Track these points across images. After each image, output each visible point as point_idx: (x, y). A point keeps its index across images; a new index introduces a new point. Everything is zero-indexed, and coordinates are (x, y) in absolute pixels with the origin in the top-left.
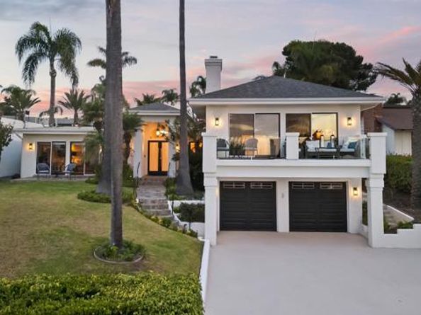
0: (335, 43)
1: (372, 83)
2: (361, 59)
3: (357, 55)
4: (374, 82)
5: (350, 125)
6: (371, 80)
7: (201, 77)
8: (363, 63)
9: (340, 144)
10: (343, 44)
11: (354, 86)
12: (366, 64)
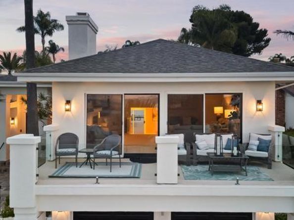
0: (235, 11)
1: (266, 46)
2: (257, 25)
3: (254, 21)
4: (268, 45)
5: (260, 110)
6: (265, 43)
7: (129, 41)
8: (259, 29)
9: (244, 141)
10: (242, 12)
11: (250, 49)
12: (261, 30)
